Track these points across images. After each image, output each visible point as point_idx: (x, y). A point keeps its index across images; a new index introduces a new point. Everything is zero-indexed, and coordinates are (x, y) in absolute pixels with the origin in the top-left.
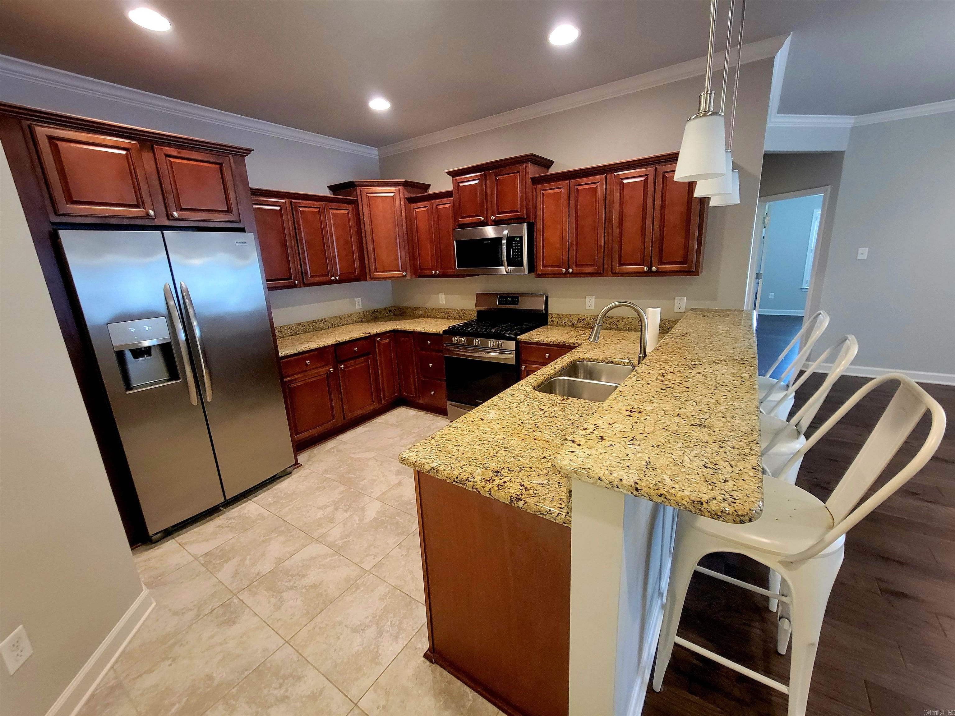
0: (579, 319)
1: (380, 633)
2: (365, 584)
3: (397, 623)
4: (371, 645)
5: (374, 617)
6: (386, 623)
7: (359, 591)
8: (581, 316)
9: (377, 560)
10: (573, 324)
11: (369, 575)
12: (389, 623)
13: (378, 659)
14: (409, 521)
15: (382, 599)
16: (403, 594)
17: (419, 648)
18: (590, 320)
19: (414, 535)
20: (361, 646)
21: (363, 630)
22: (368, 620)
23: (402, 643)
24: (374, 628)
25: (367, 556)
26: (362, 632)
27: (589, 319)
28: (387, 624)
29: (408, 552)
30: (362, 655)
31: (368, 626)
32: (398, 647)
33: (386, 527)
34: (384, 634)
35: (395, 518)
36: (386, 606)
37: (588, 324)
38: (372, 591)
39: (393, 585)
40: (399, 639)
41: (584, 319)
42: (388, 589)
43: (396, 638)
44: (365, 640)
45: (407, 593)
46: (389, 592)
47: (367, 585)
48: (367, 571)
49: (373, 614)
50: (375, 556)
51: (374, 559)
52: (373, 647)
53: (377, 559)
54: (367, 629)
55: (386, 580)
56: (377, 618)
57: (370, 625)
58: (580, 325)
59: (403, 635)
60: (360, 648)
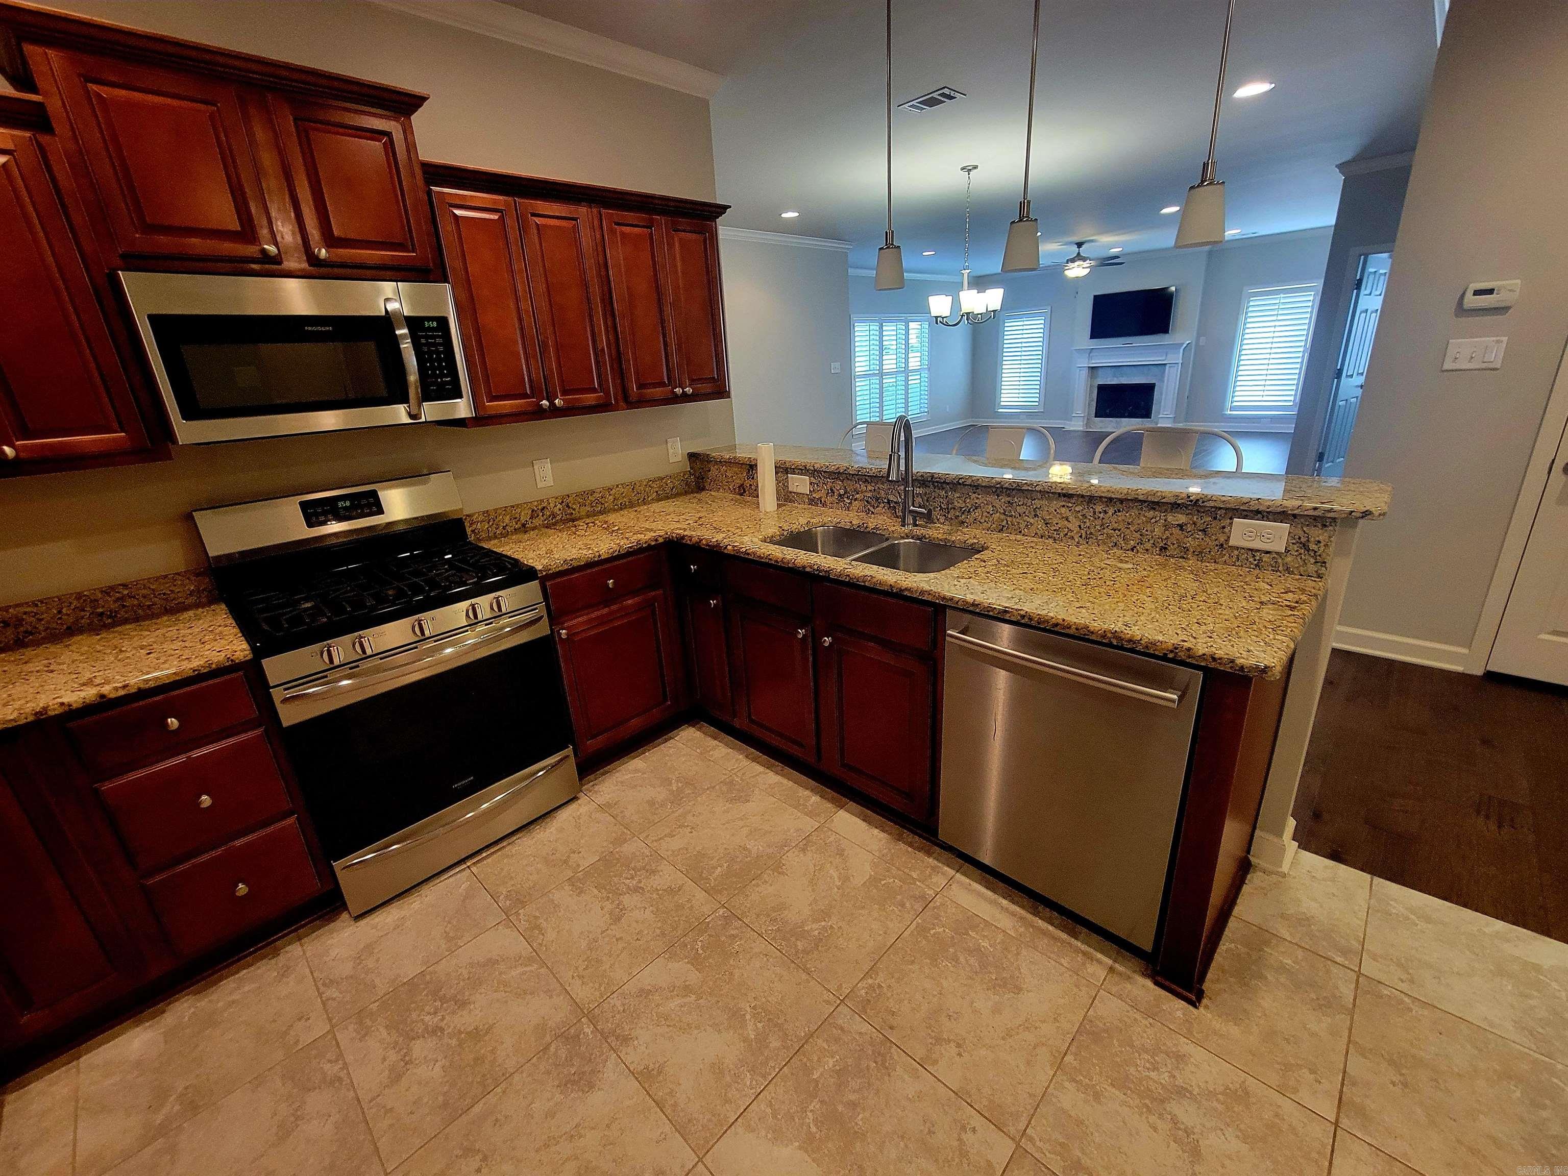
0: (533, 511)
1: (1182, 1092)
2: (1062, 1145)
3: (1146, 1057)
4: (1215, 1110)
5: (1149, 1110)
6: (1155, 1081)
7: (1086, 1161)
8: (536, 503)
9: (977, 1121)
10: (524, 525)
11: (1031, 1139)
12: (1153, 1074)
13: (1236, 1090)
14: (837, 1040)
15: (1097, 1096)
16: (1073, 1049)
17: (1183, 1014)
18: (555, 506)
19: (891, 1028)
20: (1226, 1132)
21: (1187, 1131)
22: (1160, 1124)
23: (1187, 1047)
24: (1174, 1107)
25: (963, 1154)
26: (1194, 1134)
27: (552, 505)
28: (1156, 1078)
29: (949, 1041)
30: (1242, 1126)
31: (1175, 1121)
32: (1197, 1054)
33: (853, 1105)
34: (1179, 1082)
35: (816, 1082)
36: (1113, 1086)
37: (554, 515)
38: (1080, 1123)
39: (1052, 1073)
40: (1179, 1051)
41: (543, 508)
42: (1067, 1084)
43: (1180, 1058)
44: (1208, 1125)
45: (1069, 1040)
46: (1074, 1080)
47: (1061, 1140)
48: (1018, 1146)
49: (1141, 1114)
50: (963, 1128)
51: (974, 1130)
52: (1215, 1104)
53: (973, 1123)
54: (1183, 1123)
55: (1039, 1092)
56: (1147, 1101)
57: (1169, 1117)
58: (537, 522)
59: (1169, 1044)
60: (1229, 1132)
